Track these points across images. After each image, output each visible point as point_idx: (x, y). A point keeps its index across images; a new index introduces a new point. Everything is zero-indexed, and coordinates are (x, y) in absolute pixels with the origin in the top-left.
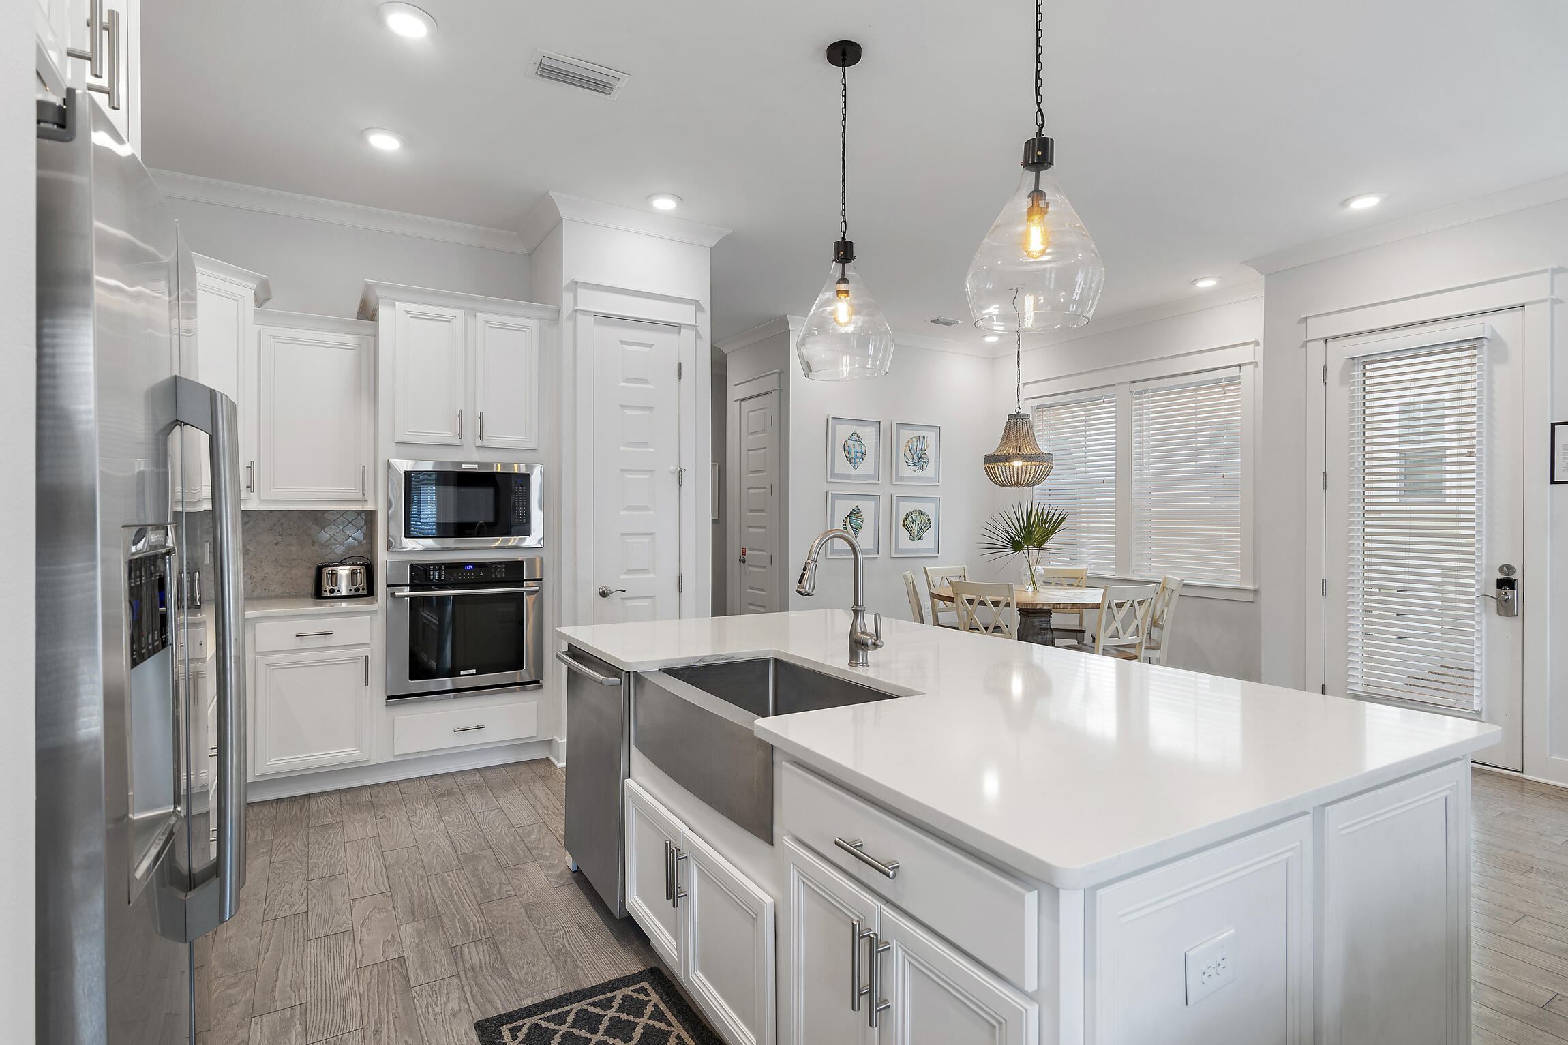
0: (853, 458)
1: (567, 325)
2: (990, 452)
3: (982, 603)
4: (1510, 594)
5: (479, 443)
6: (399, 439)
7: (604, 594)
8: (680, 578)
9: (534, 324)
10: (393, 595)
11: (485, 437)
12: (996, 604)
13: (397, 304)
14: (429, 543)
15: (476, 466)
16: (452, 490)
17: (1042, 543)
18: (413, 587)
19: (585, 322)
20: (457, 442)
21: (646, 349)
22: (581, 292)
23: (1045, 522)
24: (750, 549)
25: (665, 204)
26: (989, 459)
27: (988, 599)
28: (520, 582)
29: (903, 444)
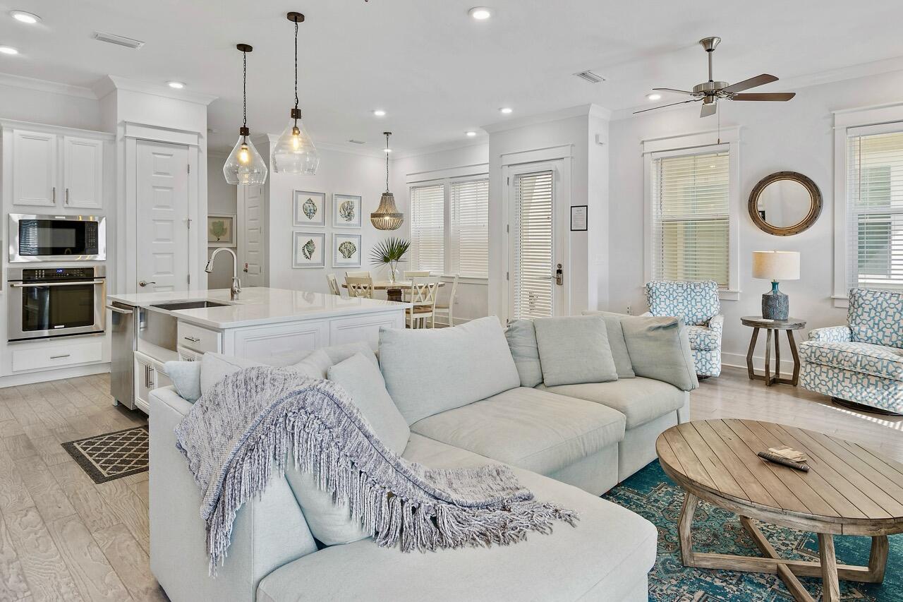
0: (310, 213)
1: (120, 145)
2: (374, 211)
3: (359, 288)
4: (560, 276)
5: (66, 205)
6: (16, 202)
7: (143, 285)
8: (189, 276)
9: (100, 142)
10: (12, 286)
11: (70, 202)
12: (365, 288)
13: (15, 130)
14: (34, 258)
15: (64, 218)
16: (48, 231)
17: (398, 258)
18: (25, 281)
19: (131, 144)
20: (53, 204)
21: (169, 157)
22: (128, 127)
23: (401, 246)
24: (251, 264)
25: (176, 86)
26: (373, 216)
27: (362, 286)
28: (92, 279)
29: (339, 206)
